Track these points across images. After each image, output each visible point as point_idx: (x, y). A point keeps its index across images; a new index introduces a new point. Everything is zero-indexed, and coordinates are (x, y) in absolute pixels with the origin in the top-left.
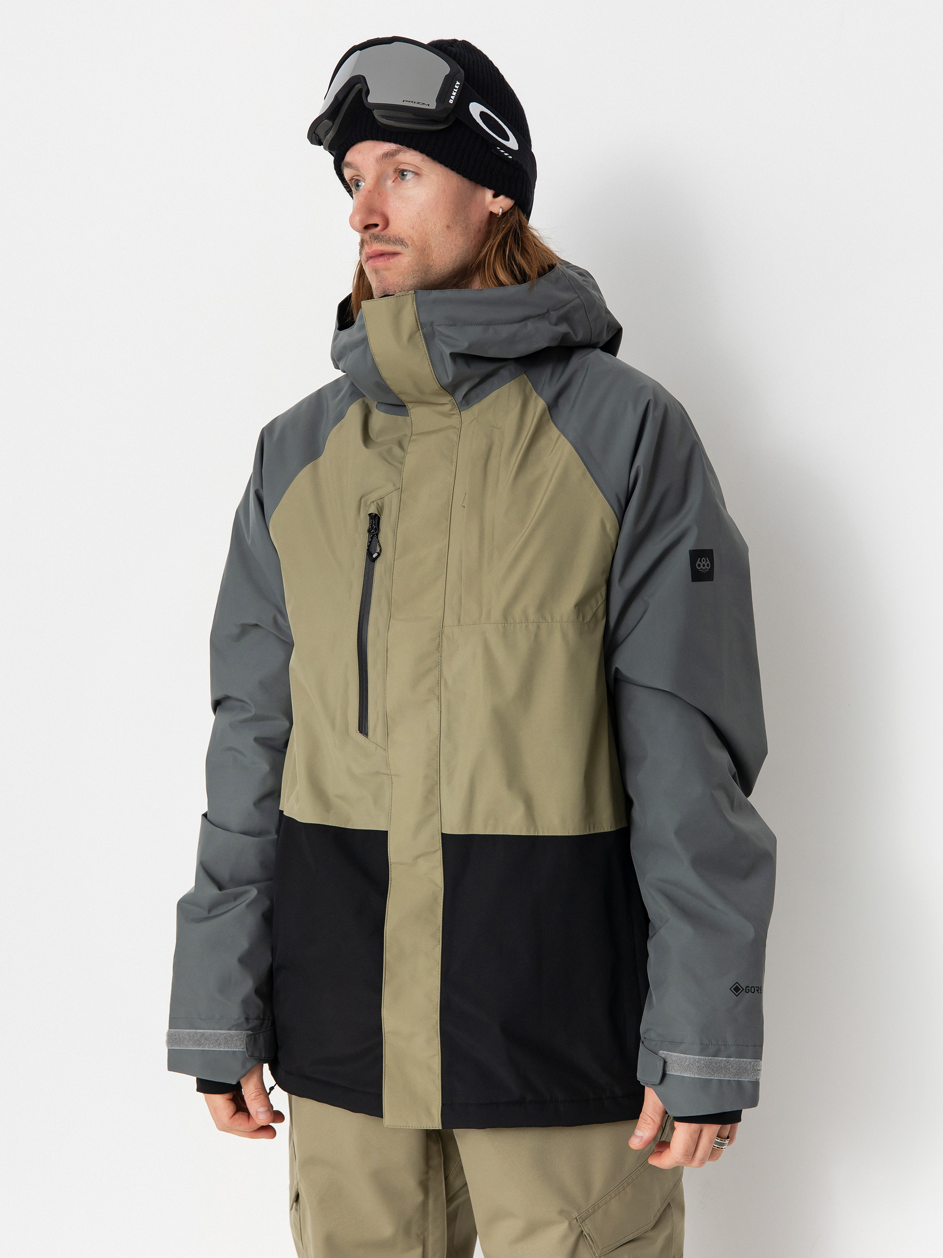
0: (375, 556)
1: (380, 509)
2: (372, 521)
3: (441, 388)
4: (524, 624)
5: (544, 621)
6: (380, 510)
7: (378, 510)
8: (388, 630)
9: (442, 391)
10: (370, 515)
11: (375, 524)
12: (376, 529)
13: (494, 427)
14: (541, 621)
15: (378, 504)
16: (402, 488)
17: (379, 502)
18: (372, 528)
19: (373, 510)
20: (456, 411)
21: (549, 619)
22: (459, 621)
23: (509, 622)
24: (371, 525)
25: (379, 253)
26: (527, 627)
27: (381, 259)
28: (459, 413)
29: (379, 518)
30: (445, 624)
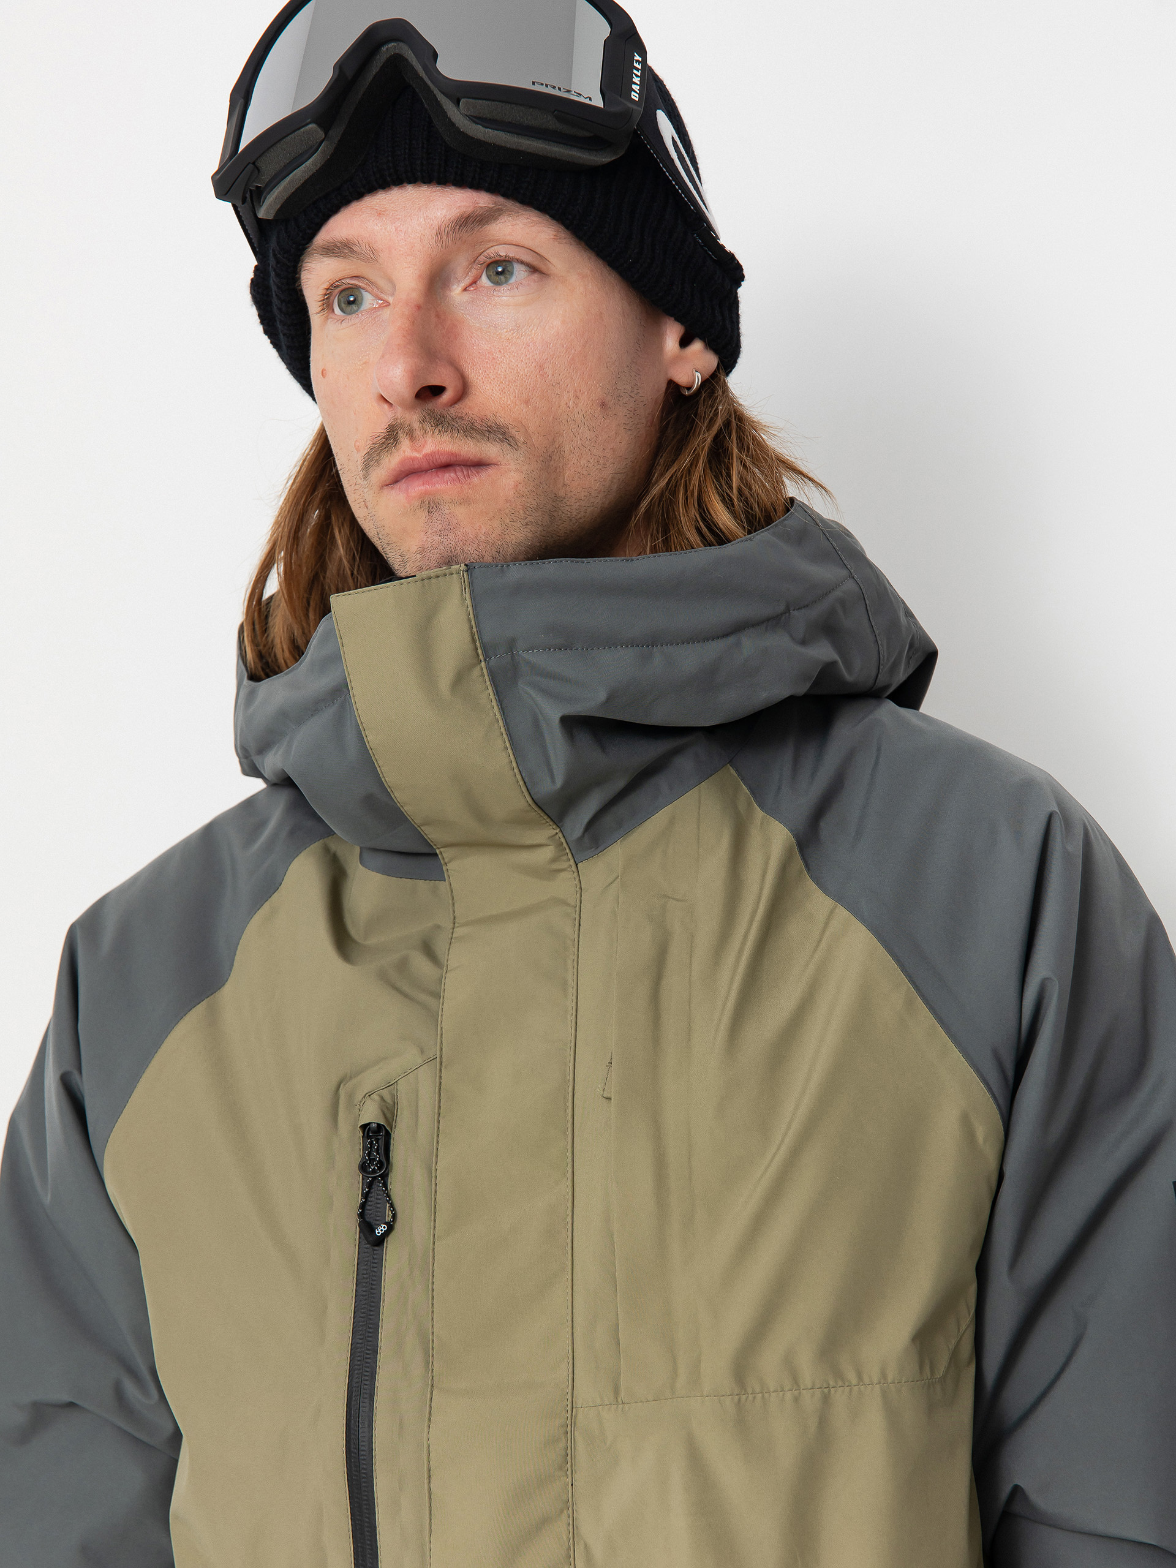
0: (380, 1230)
1: (390, 1110)
2: (371, 1143)
3: (534, 806)
4: (789, 1395)
5: (840, 1383)
6: (389, 1115)
7: (384, 1114)
8: (430, 1420)
9: (535, 814)
10: (364, 1127)
11: (377, 1151)
12: (380, 1162)
13: (669, 897)
14: (832, 1383)
15: (382, 1099)
16: (441, 1056)
17: (385, 1093)
18: (372, 1161)
19: (371, 1114)
20: (567, 862)
21: (852, 1377)
22: (616, 1391)
23: (750, 1390)
24: (369, 1154)
25: (444, 459)
26: (796, 1400)
27: (449, 475)
28: (574, 868)
29: (388, 1135)
30: (579, 1402)
